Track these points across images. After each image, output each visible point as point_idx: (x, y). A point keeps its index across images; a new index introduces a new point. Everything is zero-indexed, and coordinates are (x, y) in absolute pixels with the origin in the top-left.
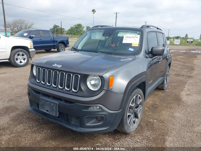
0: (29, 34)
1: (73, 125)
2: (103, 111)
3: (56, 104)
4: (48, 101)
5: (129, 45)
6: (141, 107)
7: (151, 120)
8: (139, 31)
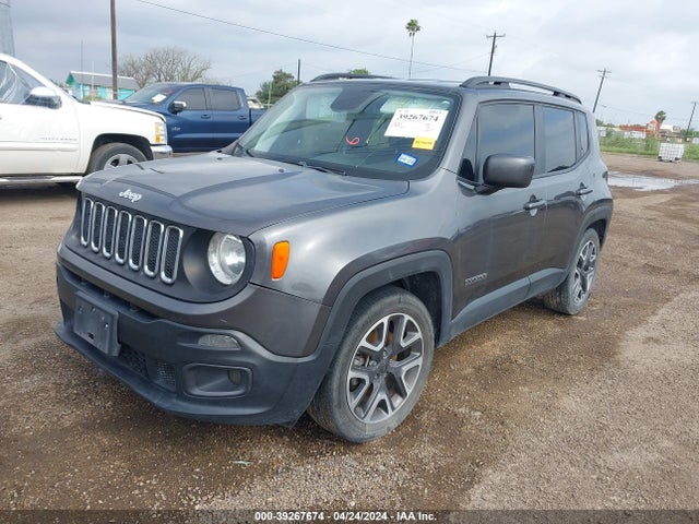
0: (169, 96)
1: (157, 389)
2: (245, 351)
3: (113, 316)
4: (93, 306)
5: (404, 144)
6: (421, 359)
7: (462, 410)
8: (450, 96)
